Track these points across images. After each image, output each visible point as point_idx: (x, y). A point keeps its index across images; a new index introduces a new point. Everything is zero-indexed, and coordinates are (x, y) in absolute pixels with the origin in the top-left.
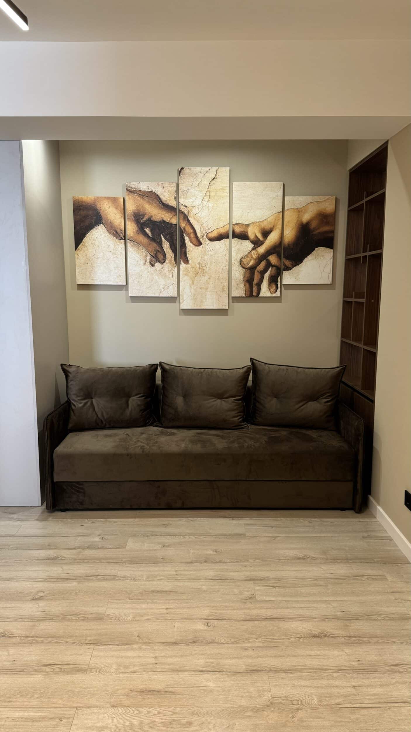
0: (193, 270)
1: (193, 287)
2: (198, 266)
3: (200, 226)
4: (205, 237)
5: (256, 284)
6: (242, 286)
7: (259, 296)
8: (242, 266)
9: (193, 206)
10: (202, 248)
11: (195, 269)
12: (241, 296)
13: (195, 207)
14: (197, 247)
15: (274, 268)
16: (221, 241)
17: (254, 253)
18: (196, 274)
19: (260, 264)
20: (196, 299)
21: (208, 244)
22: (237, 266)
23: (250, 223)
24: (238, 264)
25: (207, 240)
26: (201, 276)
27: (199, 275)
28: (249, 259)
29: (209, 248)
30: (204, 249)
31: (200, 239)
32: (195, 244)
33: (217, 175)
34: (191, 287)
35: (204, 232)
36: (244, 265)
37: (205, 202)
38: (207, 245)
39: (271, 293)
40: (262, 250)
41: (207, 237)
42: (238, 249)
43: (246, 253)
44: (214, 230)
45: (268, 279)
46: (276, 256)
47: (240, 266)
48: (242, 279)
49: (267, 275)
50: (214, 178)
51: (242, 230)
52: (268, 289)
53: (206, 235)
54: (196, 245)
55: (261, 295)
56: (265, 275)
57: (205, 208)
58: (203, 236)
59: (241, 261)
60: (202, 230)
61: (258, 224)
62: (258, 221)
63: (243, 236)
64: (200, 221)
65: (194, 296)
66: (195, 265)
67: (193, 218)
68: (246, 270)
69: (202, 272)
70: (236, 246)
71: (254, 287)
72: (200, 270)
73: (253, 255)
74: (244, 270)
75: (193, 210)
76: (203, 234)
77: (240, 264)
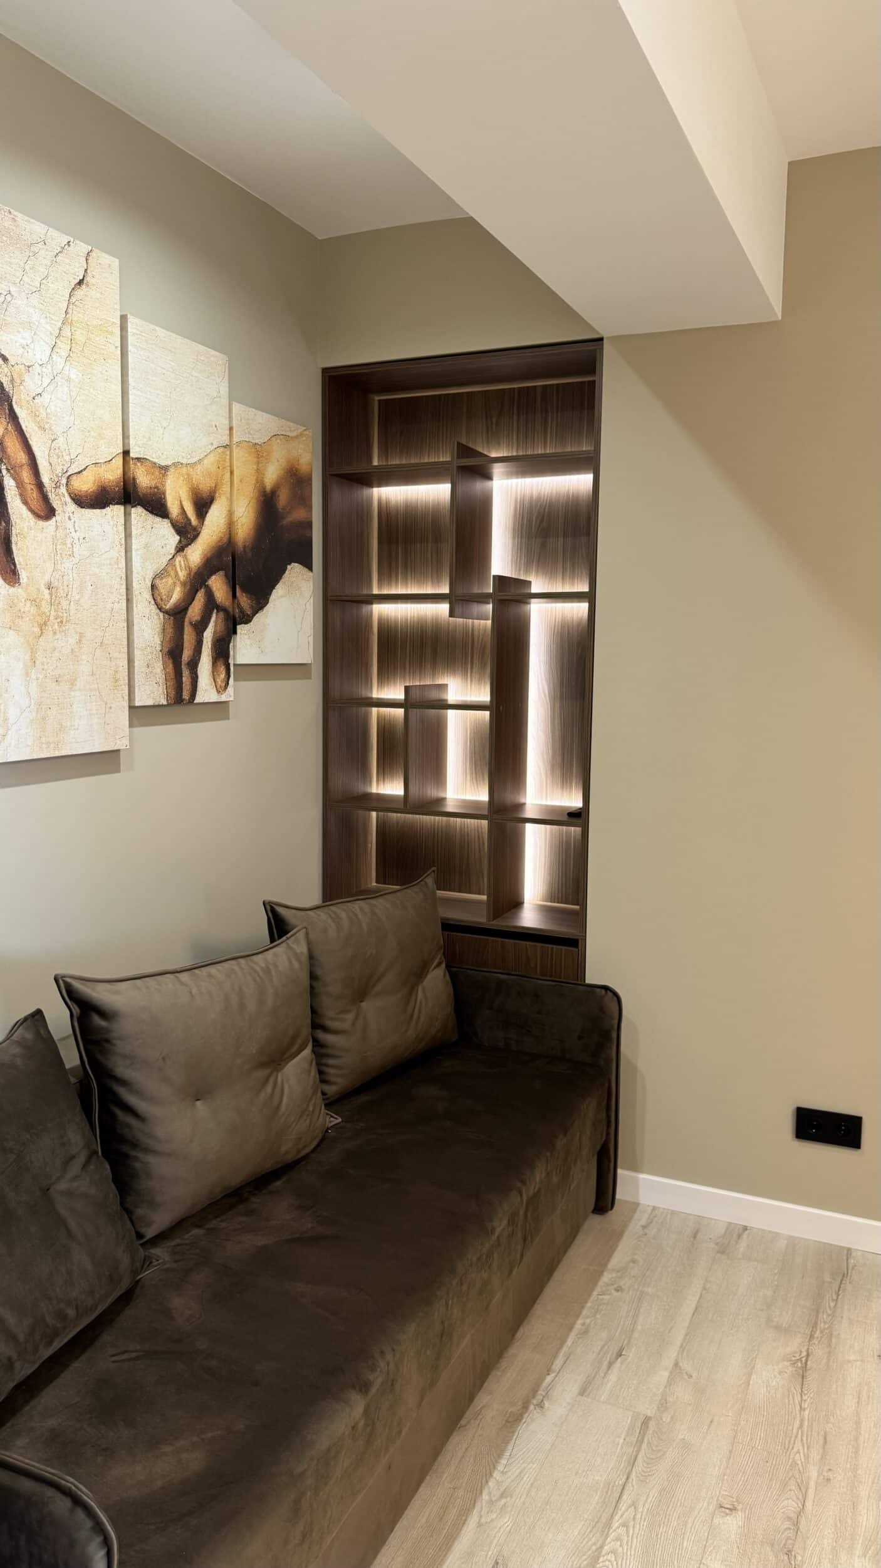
0: (33, 610)
1: (33, 676)
2: (47, 592)
3: (48, 445)
4: (63, 490)
5: (188, 664)
6: (158, 668)
7: (195, 702)
8: (157, 605)
9: (27, 364)
10: (57, 527)
11: (38, 607)
12: (157, 704)
13: (30, 369)
14: (41, 523)
15: (221, 615)
16: (104, 511)
17: (180, 562)
18: (43, 626)
19: (193, 600)
20: (44, 719)
21: (71, 515)
22: (147, 603)
23: (170, 463)
24: (148, 595)
25: (68, 499)
26: (55, 633)
27: (50, 629)
28: (170, 581)
29: (76, 531)
30: (61, 532)
31: (49, 494)
32: (36, 510)
33: (88, 271)
34: (27, 674)
35: (59, 471)
36: (162, 600)
37: (59, 359)
38: (70, 519)
39: (218, 692)
40: (196, 554)
41: (67, 490)
42: (146, 546)
43: (165, 561)
44: (85, 469)
45: (212, 649)
46: (224, 578)
47: (153, 602)
48: (159, 648)
49: (208, 635)
50: (81, 282)
51: (153, 484)
52: (212, 680)
53: (64, 481)
54: (38, 516)
55: (198, 700)
56: (205, 634)
57: (58, 379)
58: (57, 486)
59: (153, 587)
60: (54, 460)
61: (184, 470)
62: (184, 461)
63: (156, 506)
64: (47, 426)
65: (37, 711)
66: (38, 590)
67: (28, 409)
68: (167, 616)
69: (59, 620)
70: (141, 535)
71: (184, 672)
72: (53, 613)
73: (178, 569)
74: (161, 615)
75: (26, 377)
76: (57, 476)
77: (153, 595)
